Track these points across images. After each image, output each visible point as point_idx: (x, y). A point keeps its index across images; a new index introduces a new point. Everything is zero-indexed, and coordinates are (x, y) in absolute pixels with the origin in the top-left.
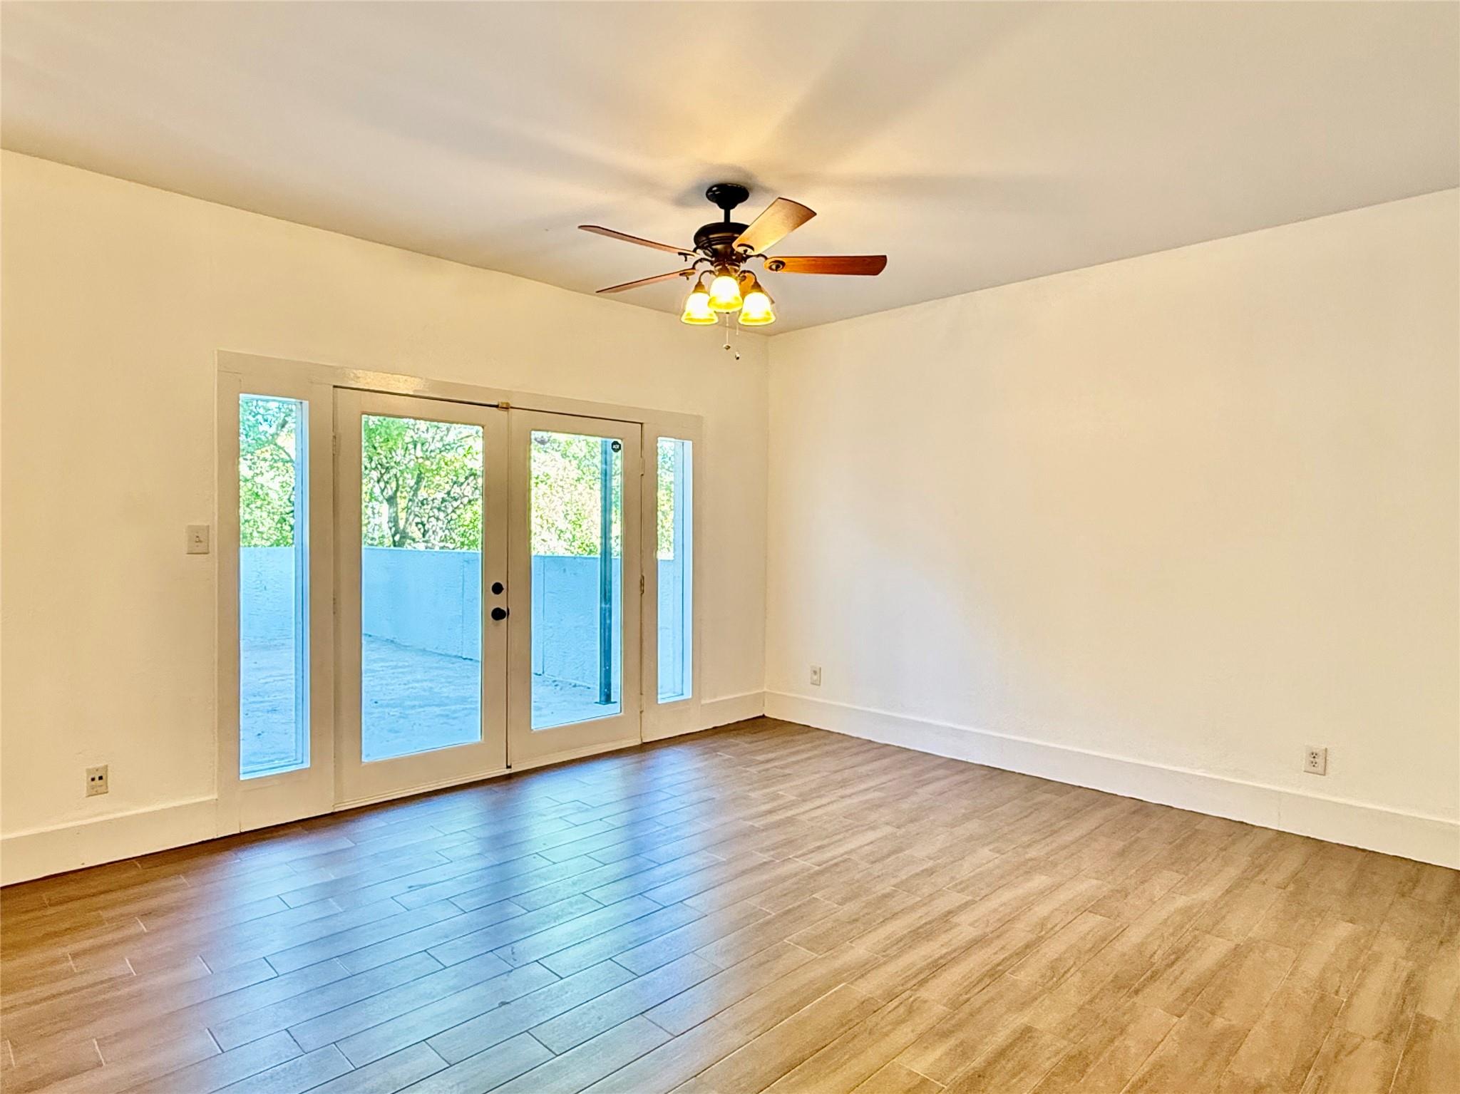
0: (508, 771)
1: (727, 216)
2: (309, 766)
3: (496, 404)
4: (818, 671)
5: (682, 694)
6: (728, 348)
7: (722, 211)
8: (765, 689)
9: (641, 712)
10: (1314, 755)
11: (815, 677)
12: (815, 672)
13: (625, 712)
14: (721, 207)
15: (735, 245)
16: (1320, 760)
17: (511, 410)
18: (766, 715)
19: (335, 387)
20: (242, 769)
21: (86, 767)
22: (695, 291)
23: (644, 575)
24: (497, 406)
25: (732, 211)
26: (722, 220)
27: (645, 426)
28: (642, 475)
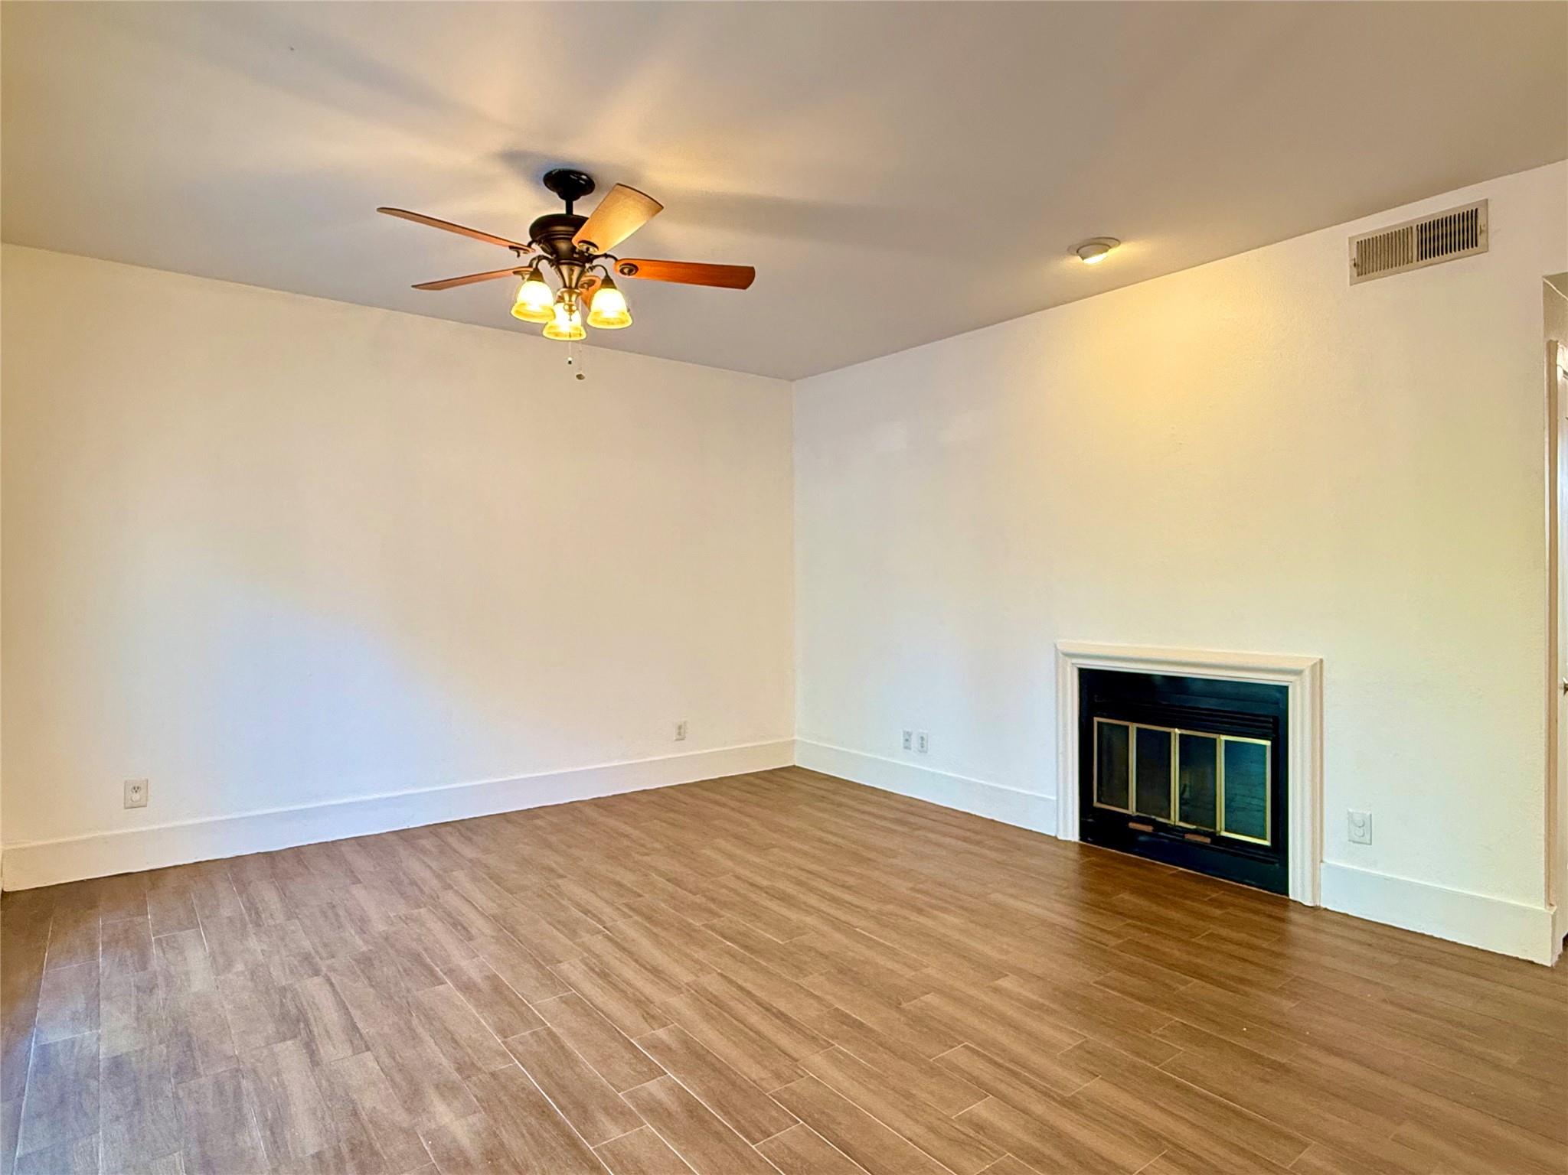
1: (569, 208)
7: (564, 202)
14: (562, 197)
15: (575, 241)
25: (575, 203)
26: (563, 211)
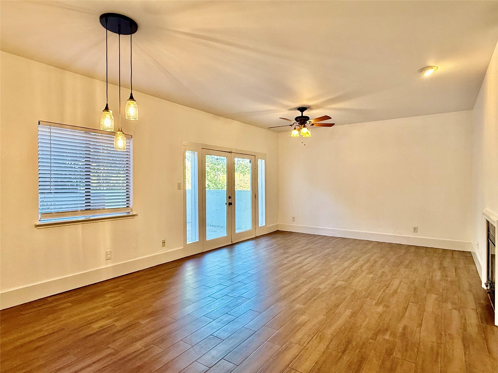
0: (232, 243)
2: (198, 241)
3: (229, 151)
4: (294, 218)
5: (262, 224)
6: (302, 143)
8: (278, 223)
9: (255, 229)
10: (415, 228)
11: (293, 219)
12: (293, 218)
13: (252, 229)
14: (301, 112)
16: (416, 229)
17: (232, 153)
18: (279, 230)
19: (202, 148)
20: (187, 241)
21: (162, 240)
22: (294, 130)
23: (256, 194)
24: (229, 152)
25: (303, 113)
26: (301, 115)
27: (256, 156)
28: (255, 169)
